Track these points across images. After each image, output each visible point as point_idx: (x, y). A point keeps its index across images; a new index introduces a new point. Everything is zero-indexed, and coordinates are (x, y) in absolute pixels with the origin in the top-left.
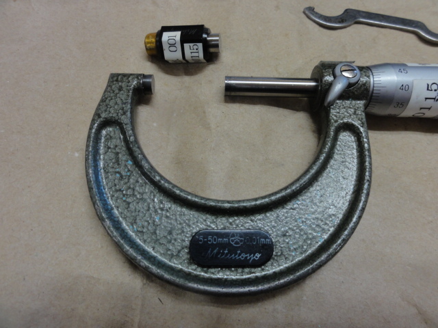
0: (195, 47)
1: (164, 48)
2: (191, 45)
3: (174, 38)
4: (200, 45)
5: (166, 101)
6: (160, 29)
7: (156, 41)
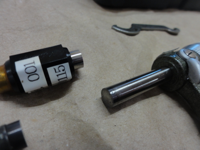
0: (61, 68)
1: (21, 79)
2: (56, 67)
3: (33, 65)
4: (67, 65)
5: (42, 141)
6: (8, 59)
7: (8, 75)
